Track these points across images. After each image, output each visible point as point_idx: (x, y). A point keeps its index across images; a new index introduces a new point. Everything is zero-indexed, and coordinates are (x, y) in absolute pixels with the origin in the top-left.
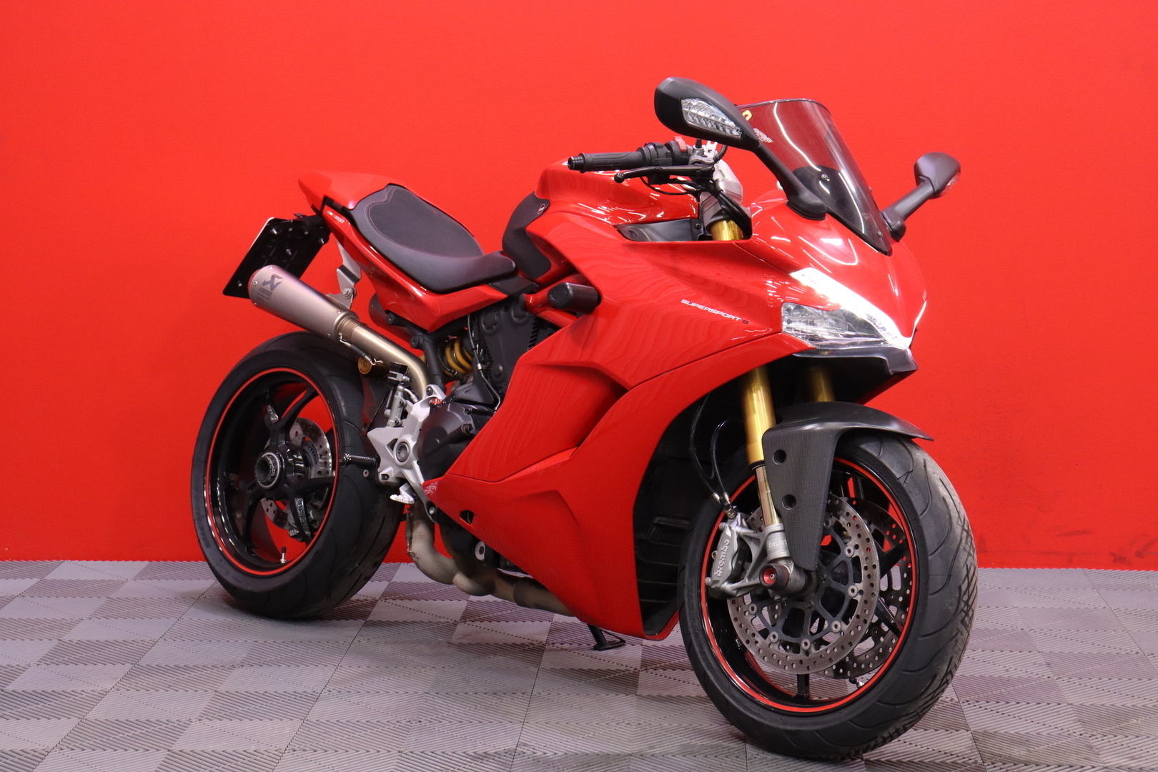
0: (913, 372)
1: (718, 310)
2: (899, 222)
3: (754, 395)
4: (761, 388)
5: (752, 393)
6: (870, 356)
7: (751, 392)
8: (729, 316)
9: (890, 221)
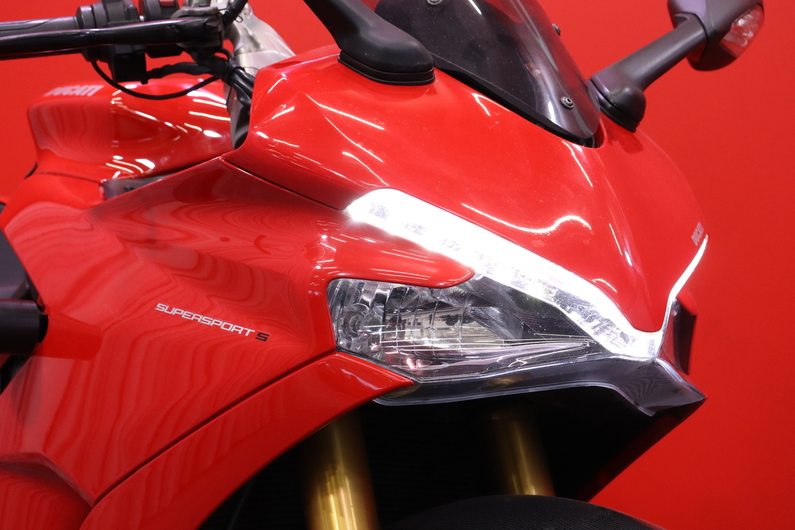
0: (692, 407)
1: (215, 317)
2: (627, 90)
3: (332, 499)
4: (347, 483)
5: (327, 495)
6: (574, 385)
7: (325, 494)
8: (233, 328)
9: (607, 90)
